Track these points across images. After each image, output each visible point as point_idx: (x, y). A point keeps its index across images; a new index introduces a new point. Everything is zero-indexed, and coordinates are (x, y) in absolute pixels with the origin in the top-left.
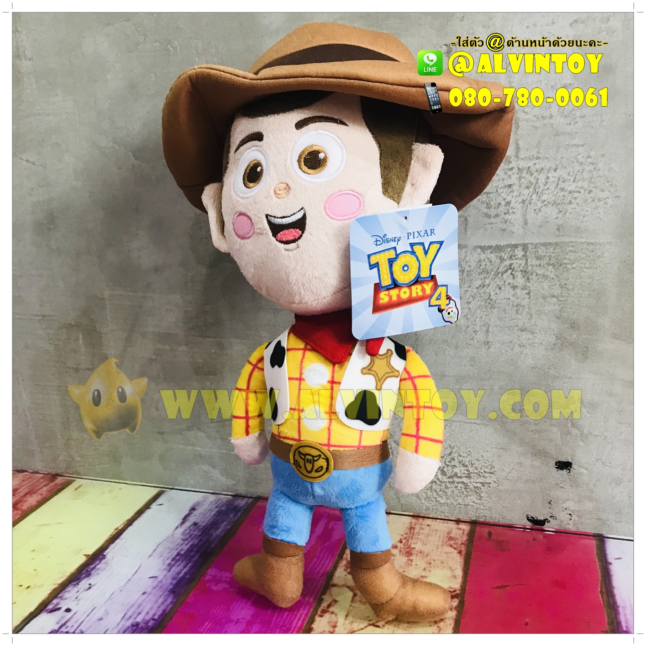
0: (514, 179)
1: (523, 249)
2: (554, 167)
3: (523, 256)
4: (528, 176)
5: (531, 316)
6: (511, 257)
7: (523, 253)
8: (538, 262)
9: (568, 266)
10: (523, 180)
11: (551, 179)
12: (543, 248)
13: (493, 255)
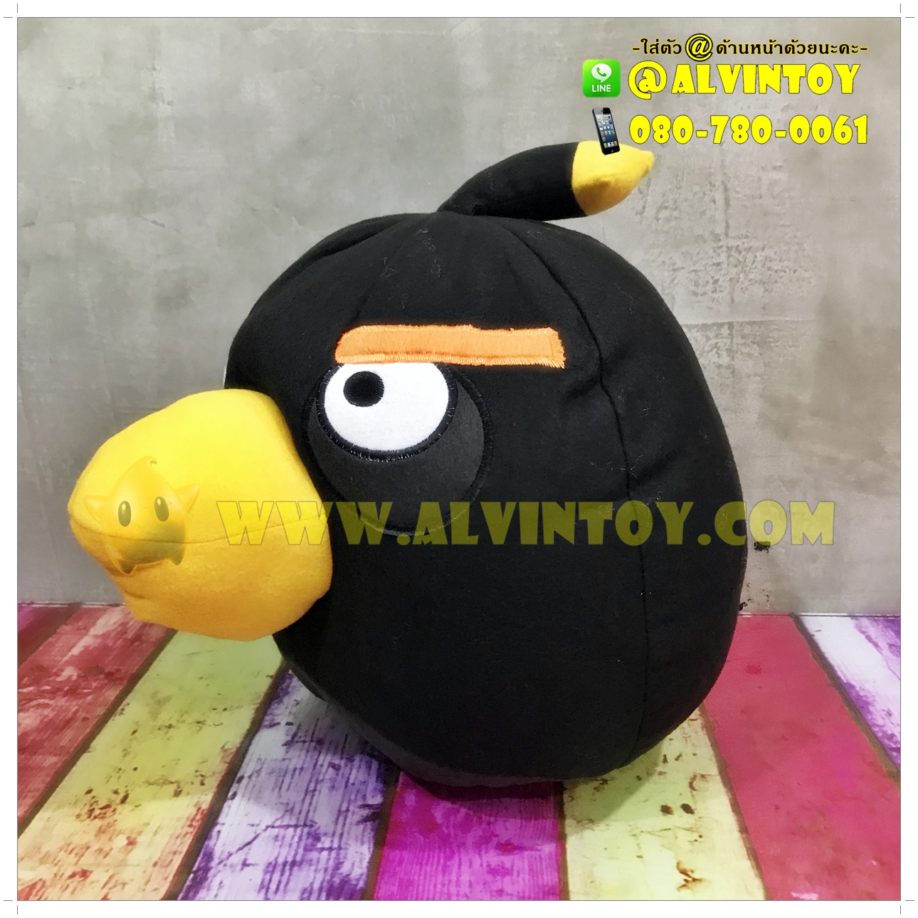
0: (723, 258)
1: (729, 328)
2: (762, 246)
3: (729, 334)
4: (736, 255)
6: (717, 336)
7: (729, 332)
8: (743, 341)
9: (772, 344)
10: (731, 259)
11: (758, 259)
12: (749, 327)
13: (699, 334)
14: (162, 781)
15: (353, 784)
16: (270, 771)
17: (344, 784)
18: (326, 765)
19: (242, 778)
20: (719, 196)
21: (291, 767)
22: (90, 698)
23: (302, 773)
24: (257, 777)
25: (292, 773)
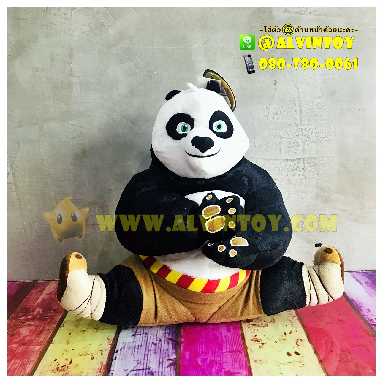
0: (300, 132)
2: (315, 128)
3: (303, 163)
4: (305, 132)
5: (306, 186)
6: (298, 163)
7: (303, 161)
8: (308, 165)
9: (320, 166)
10: (303, 133)
11: (313, 133)
12: (310, 159)
13: (291, 163)
14: (85, 354)
15: (163, 351)
16: (128, 347)
17: (159, 351)
18: (151, 343)
19: (117, 351)
20: (298, 109)
21: (137, 345)
22: (49, 320)
23: (142, 347)
24: (124, 350)
25: (137, 347)
